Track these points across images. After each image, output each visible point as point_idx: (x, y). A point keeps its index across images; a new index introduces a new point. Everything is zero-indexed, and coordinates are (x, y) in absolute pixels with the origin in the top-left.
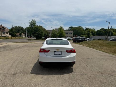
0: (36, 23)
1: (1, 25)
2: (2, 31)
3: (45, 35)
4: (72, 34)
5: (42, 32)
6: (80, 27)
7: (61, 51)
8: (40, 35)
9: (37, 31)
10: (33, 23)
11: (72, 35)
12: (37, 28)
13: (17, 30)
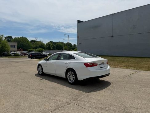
4: (15, 47)
6: (23, 37)
11: (16, 49)
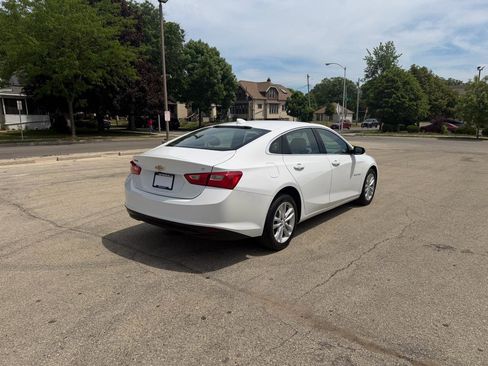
0: (395, 58)
1: (269, 80)
2: (269, 102)
3: (434, 108)
5: (417, 98)
7: (174, 176)
8: (405, 109)
9: (389, 95)
10: (383, 59)
12: (393, 81)
13: (330, 92)
